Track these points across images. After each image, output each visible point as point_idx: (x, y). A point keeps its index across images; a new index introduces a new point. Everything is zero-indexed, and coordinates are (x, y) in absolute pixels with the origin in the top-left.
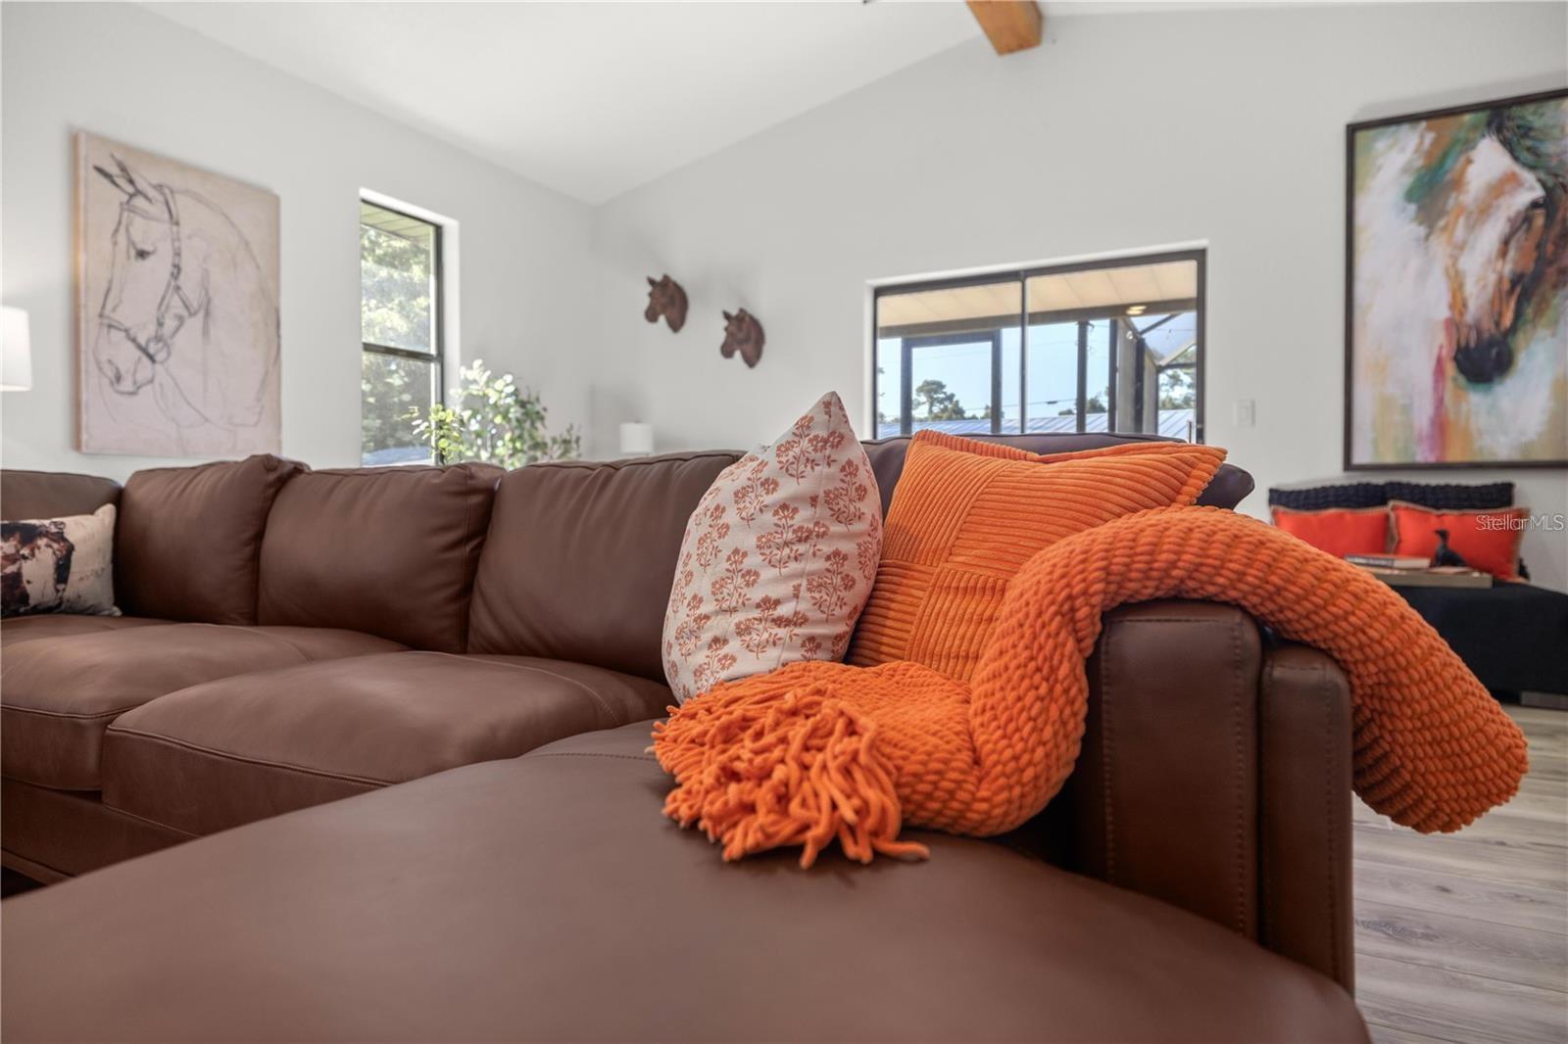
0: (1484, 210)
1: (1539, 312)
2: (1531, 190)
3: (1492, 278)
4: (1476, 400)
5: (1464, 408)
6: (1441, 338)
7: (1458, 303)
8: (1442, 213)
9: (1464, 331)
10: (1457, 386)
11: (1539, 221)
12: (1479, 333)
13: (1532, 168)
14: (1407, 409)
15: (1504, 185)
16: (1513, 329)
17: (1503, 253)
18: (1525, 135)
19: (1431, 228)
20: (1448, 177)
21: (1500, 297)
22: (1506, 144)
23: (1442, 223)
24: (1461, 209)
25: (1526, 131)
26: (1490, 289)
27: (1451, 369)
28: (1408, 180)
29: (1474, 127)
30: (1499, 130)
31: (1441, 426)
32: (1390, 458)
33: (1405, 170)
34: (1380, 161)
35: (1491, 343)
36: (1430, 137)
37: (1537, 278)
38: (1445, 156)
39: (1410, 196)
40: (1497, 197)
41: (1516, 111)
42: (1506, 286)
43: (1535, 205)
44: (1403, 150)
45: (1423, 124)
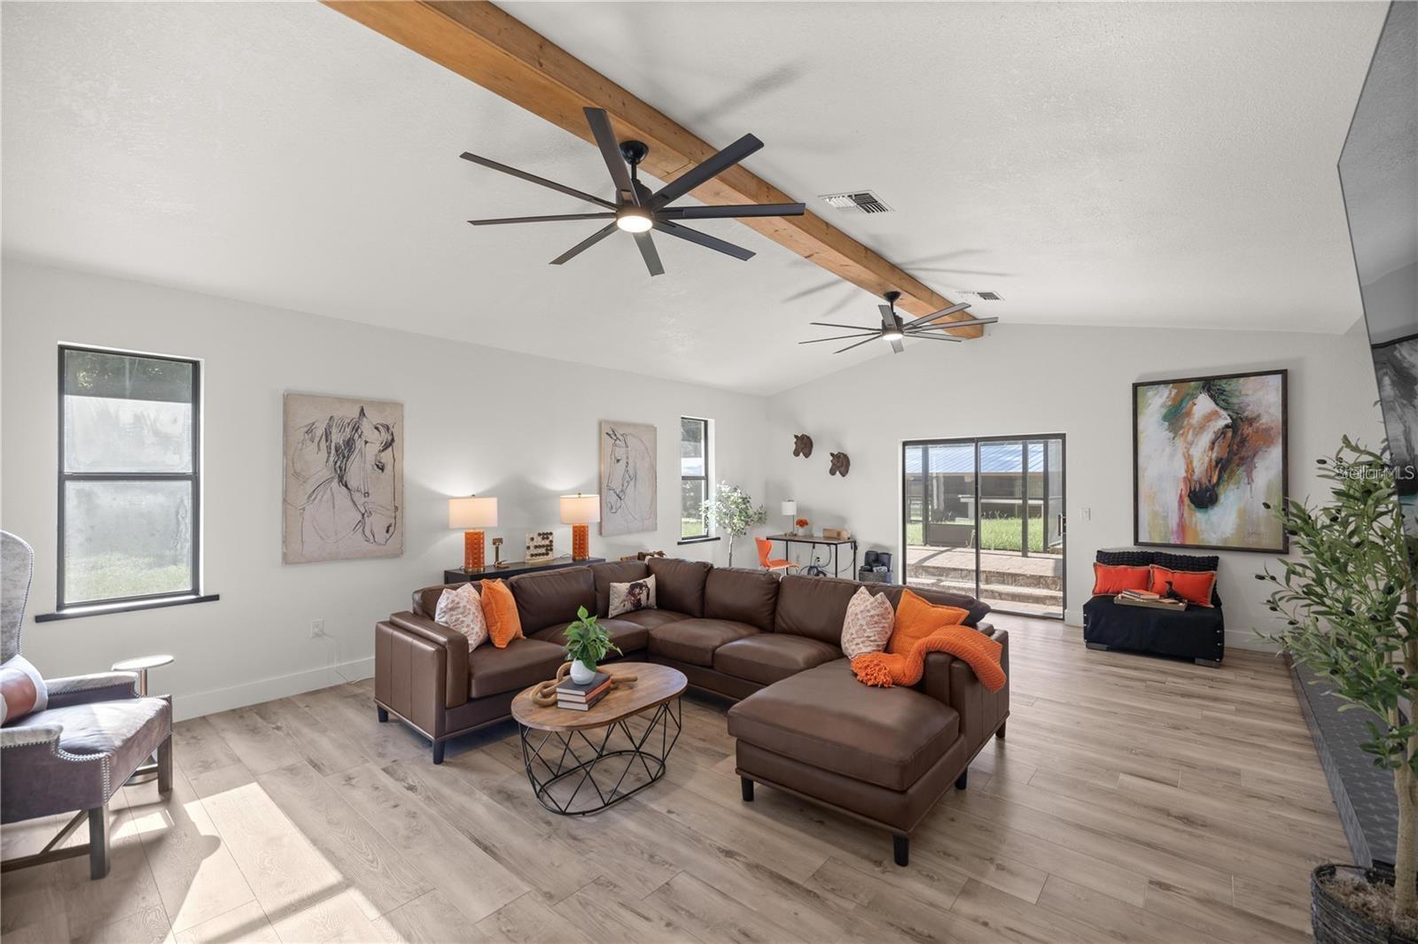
0: (1202, 428)
1: (1230, 477)
2: (1224, 420)
3: (1207, 459)
4: (1200, 518)
5: (1194, 519)
6: (1182, 486)
7: (1190, 469)
8: (1182, 427)
9: (1193, 483)
10: (1190, 509)
11: (1230, 434)
12: (1200, 484)
13: (1225, 409)
14: (1165, 518)
15: (1210, 417)
16: (1218, 484)
17: (1212, 449)
18: (1222, 394)
19: (1176, 434)
20: (1183, 411)
21: (1210, 469)
22: (1212, 397)
23: (1181, 432)
24: (1191, 426)
25: (1222, 392)
26: (1206, 465)
27: (1187, 500)
28: (1164, 411)
29: (1196, 388)
30: (1208, 391)
31: (1182, 527)
32: (1157, 541)
33: (1162, 406)
34: (1150, 401)
35: (1207, 490)
36: (1174, 392)
37: (1229, 461)
38: (1182, 401)
39: (1165, 418)
40: (1208, 421)
41: (1217, 382)
42: (1214, 463)
43: (1227, 426)
44: (1161, 397)
45: (1171, 385)
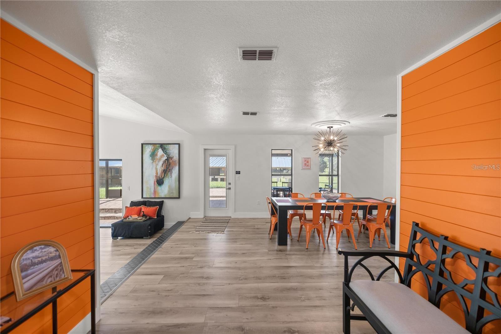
0: (160, 159)
1: (167, 175)
2: (165, 158)
3: (161, 170)
4: (159, 188)
5: (158, 189)
6: (155, 178)
7: (157, 173)
8: (155, 159)
9: (158, 177)
10: (157, 186)
11: (167, 162)
12: (159, 178)
13: (166, 154)
14: (150, 189)
15: (162, 156)
16: (164, 177)
17: (162, 166)
18: (165, 149)
19: (153, 161)
20: (155, 154)
21: (162, 173)
22: (162, 150)
23: (155, 161)
24: (157, 159)
25: (165, 148)
26: (161, 171)
27: (156, 183)
28: (150, 153)
29: (159, 147)
30: (162, 148)
31: (155, 192)
32: (148, 197)
33: (150, 152)
34: (146, 150)
35: (161, 179)
36: (153, 147)
37: (166, 170)
38: (155, 150)
39: (151, 156)
40: (162, 158)
41: (164, 145)
42: (163, 171)
43: (166, 160)
44: (149, 149)
45: (152, 145)
